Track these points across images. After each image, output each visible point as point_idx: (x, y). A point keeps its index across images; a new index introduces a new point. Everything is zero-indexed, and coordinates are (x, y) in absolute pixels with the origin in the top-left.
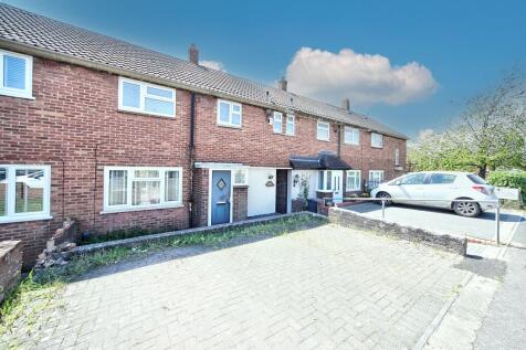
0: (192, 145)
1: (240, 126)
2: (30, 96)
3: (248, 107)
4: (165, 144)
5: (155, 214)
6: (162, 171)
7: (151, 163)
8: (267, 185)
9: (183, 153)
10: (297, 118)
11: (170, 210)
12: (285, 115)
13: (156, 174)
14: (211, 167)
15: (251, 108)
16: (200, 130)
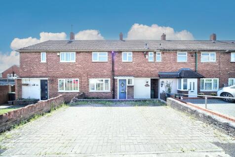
0: (113, 71)
1: (132, 61)
2: (75, 62)
3: (135, 53)
4: (105, 71)
5: (102, 94)
6: (104, 79)
7: (101, 77)
8: (145, 86)
9: (110, 73)
10: (163, 53)
11: (107, 93)
12: (155, 53)
13: (102, 80)
14: (118, 78)
15: (137, 53)
16: (116, 64)
